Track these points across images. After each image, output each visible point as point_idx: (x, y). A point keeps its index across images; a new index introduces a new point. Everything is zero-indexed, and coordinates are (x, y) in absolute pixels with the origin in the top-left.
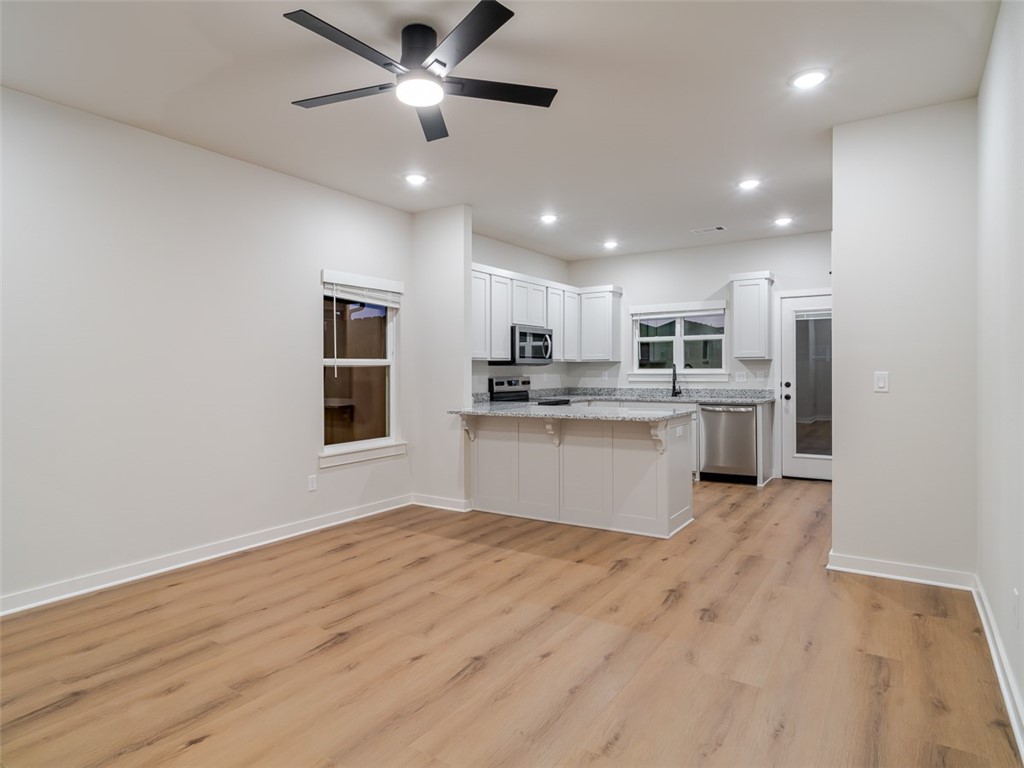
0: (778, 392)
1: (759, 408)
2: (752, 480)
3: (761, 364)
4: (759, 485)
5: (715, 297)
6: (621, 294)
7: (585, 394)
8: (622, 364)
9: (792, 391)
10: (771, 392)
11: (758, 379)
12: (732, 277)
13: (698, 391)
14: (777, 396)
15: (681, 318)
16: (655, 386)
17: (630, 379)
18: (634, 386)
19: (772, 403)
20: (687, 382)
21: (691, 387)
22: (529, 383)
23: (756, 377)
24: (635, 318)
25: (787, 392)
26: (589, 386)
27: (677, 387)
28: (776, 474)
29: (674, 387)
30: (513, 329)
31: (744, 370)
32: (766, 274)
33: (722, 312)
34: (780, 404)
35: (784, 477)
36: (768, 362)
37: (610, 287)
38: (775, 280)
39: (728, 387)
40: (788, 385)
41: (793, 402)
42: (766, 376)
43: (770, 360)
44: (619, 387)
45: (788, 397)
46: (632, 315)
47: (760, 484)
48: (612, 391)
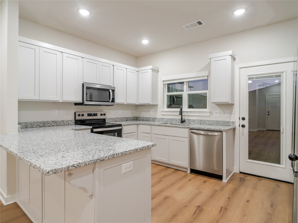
0: (238, 123)
1: (224, 134)
2: (220, 177)
3: (228, 106)
4: (223, 181)
5: (202, 70)
6: (158, 71)
7: (143, 120)
8: (159, 106)
9: (246, 123)
10: (234, 123)
11: (226, 115)
12: (210, 56)
13: (194, 121)
14: (237, 125)
15: (186, 82)
16: (173, 117)
17: (162, 113)
18: (164, 117)
19: (234, 129)
20: (189, 116)
21: (191, 118)
22: (105, 115)
23: (225, 114)
24: (164, 83)
25: (242, 122)
26: (145, 116)
27: (183, 118)
28: (236, 170)
29: (182, 118)
30: (83, 85)
31: (218, 110)
32: (230, 52)
33: (206, 78)
34: (239, 130)
35: (241, 173)
36: (232, 105)
37: (151, 67)
38: (236, 58)
39: (209, 119)
40: (243, 119)
41: (246, 129)
42: (231, 113)
43: (233, 104)
44: (157, 117)
45: (243, 126)
46: (163, 81)
47: (225, 180)
48: (154, 119)
